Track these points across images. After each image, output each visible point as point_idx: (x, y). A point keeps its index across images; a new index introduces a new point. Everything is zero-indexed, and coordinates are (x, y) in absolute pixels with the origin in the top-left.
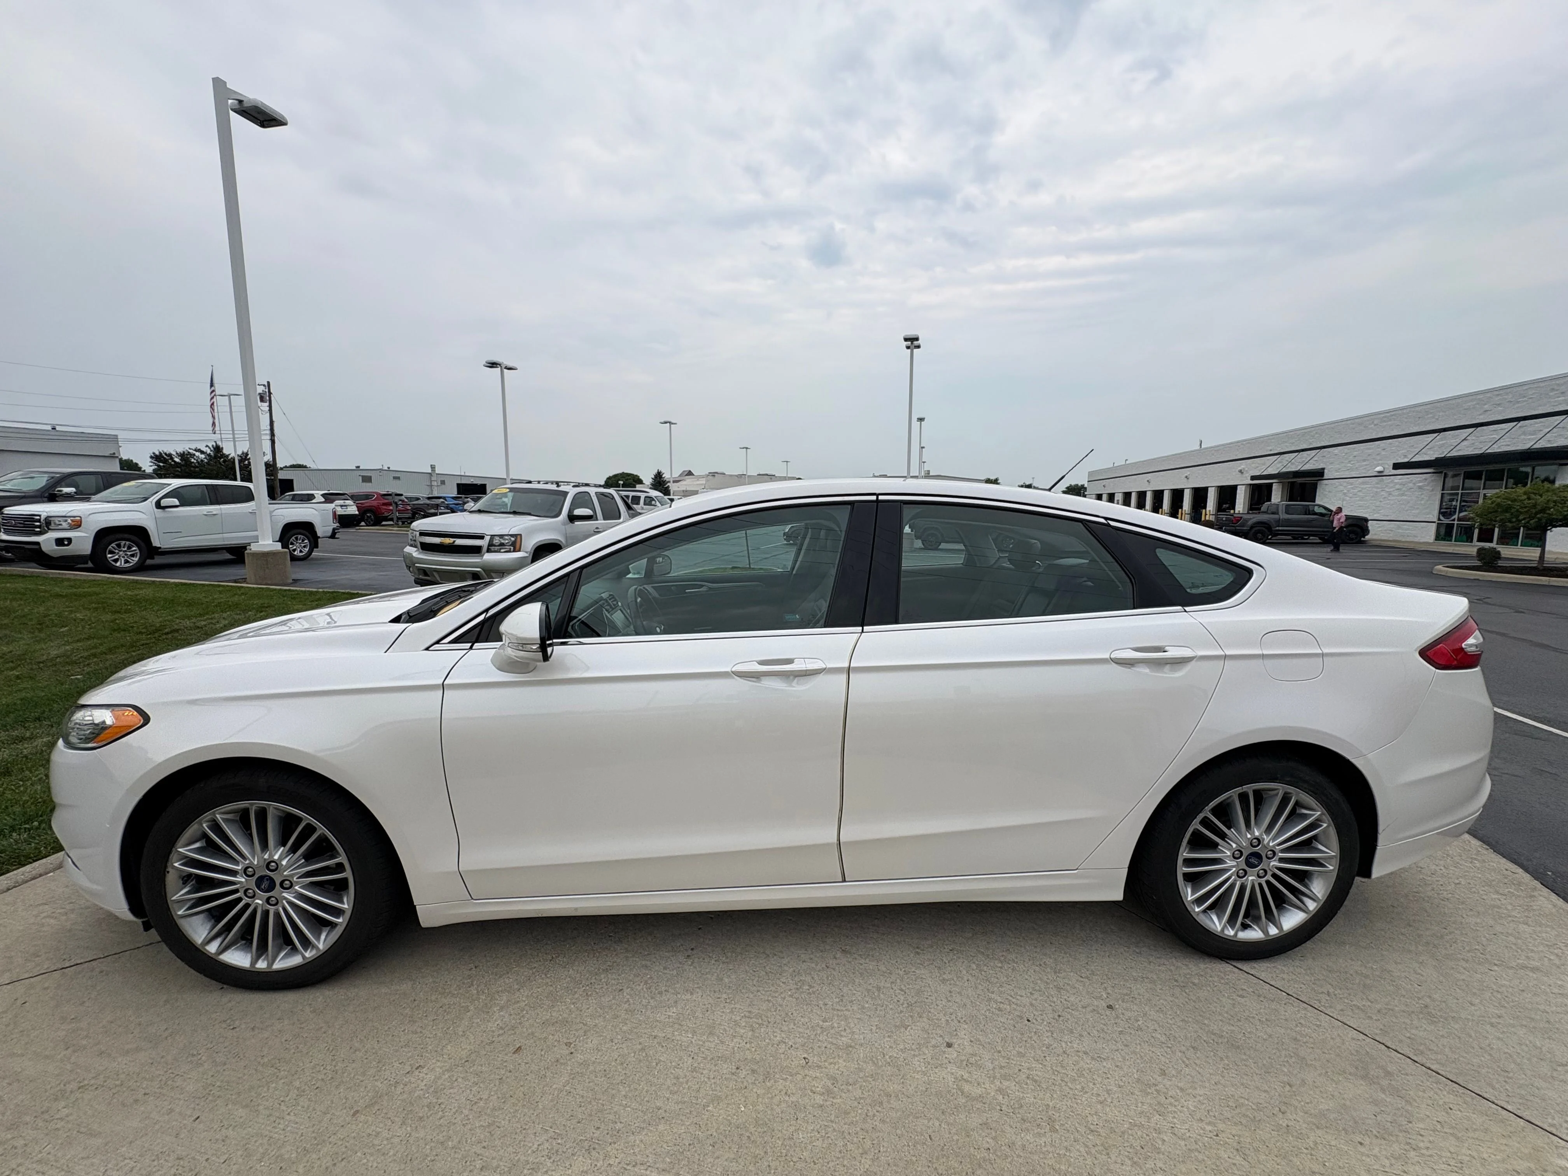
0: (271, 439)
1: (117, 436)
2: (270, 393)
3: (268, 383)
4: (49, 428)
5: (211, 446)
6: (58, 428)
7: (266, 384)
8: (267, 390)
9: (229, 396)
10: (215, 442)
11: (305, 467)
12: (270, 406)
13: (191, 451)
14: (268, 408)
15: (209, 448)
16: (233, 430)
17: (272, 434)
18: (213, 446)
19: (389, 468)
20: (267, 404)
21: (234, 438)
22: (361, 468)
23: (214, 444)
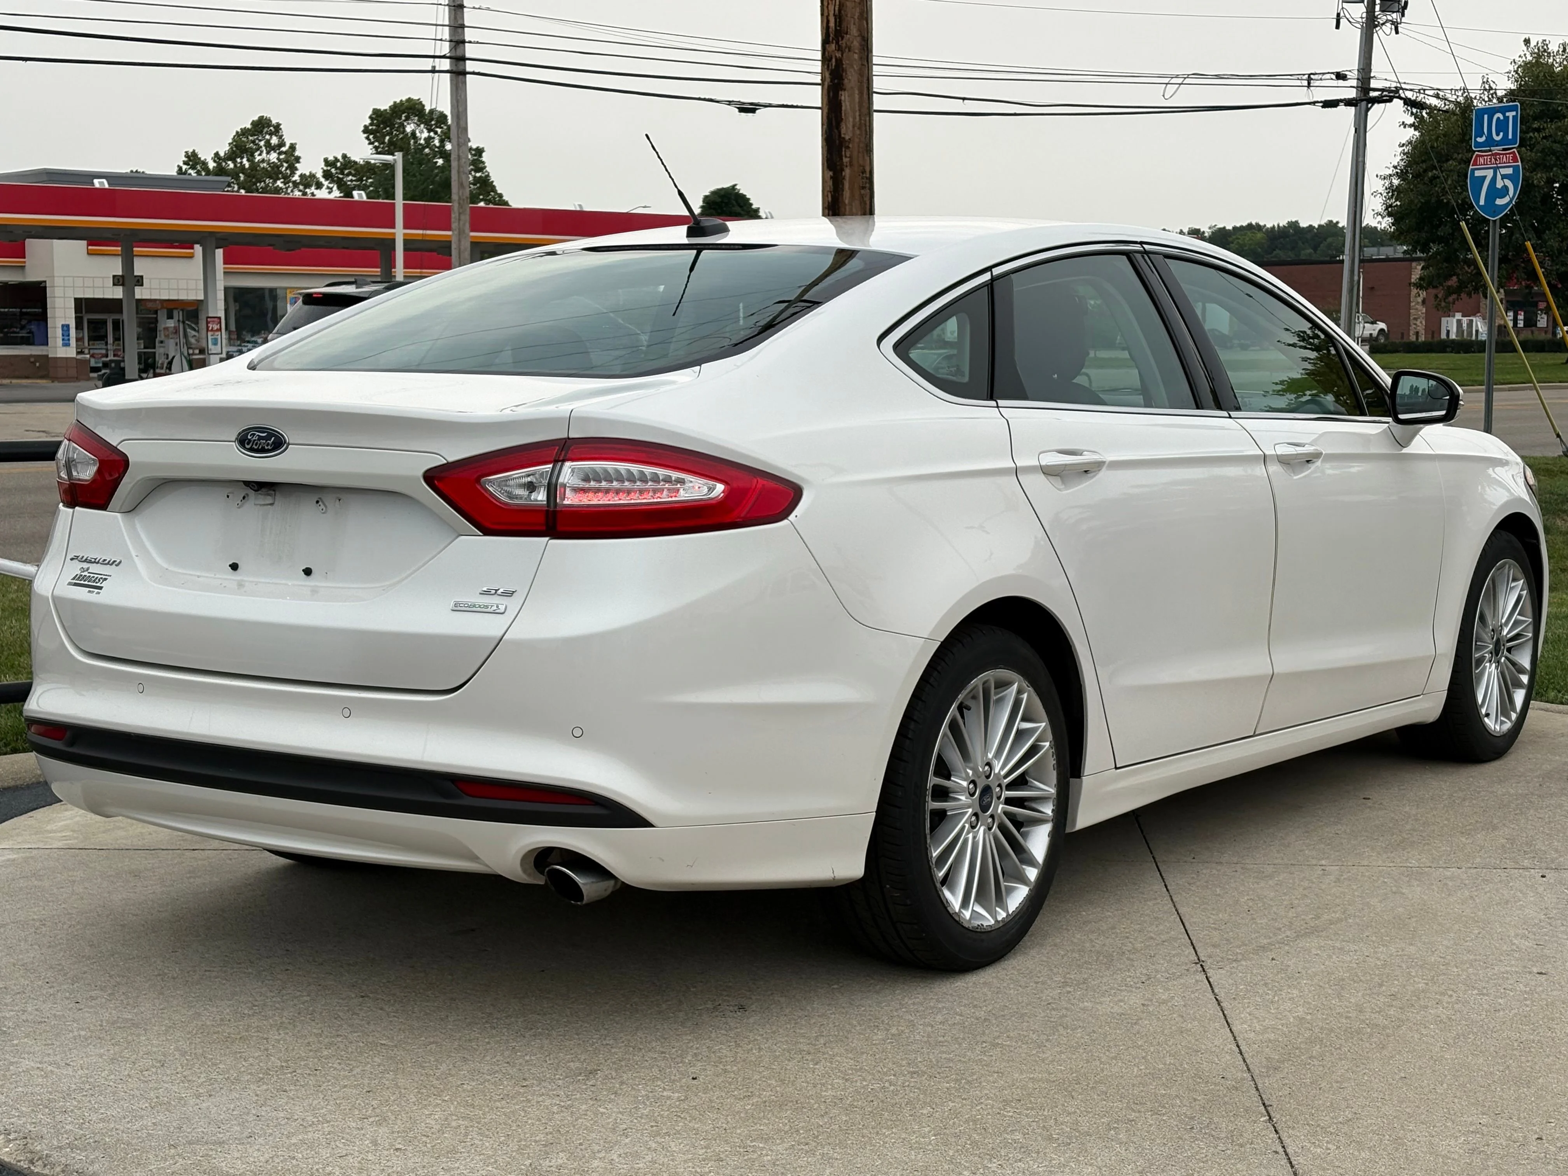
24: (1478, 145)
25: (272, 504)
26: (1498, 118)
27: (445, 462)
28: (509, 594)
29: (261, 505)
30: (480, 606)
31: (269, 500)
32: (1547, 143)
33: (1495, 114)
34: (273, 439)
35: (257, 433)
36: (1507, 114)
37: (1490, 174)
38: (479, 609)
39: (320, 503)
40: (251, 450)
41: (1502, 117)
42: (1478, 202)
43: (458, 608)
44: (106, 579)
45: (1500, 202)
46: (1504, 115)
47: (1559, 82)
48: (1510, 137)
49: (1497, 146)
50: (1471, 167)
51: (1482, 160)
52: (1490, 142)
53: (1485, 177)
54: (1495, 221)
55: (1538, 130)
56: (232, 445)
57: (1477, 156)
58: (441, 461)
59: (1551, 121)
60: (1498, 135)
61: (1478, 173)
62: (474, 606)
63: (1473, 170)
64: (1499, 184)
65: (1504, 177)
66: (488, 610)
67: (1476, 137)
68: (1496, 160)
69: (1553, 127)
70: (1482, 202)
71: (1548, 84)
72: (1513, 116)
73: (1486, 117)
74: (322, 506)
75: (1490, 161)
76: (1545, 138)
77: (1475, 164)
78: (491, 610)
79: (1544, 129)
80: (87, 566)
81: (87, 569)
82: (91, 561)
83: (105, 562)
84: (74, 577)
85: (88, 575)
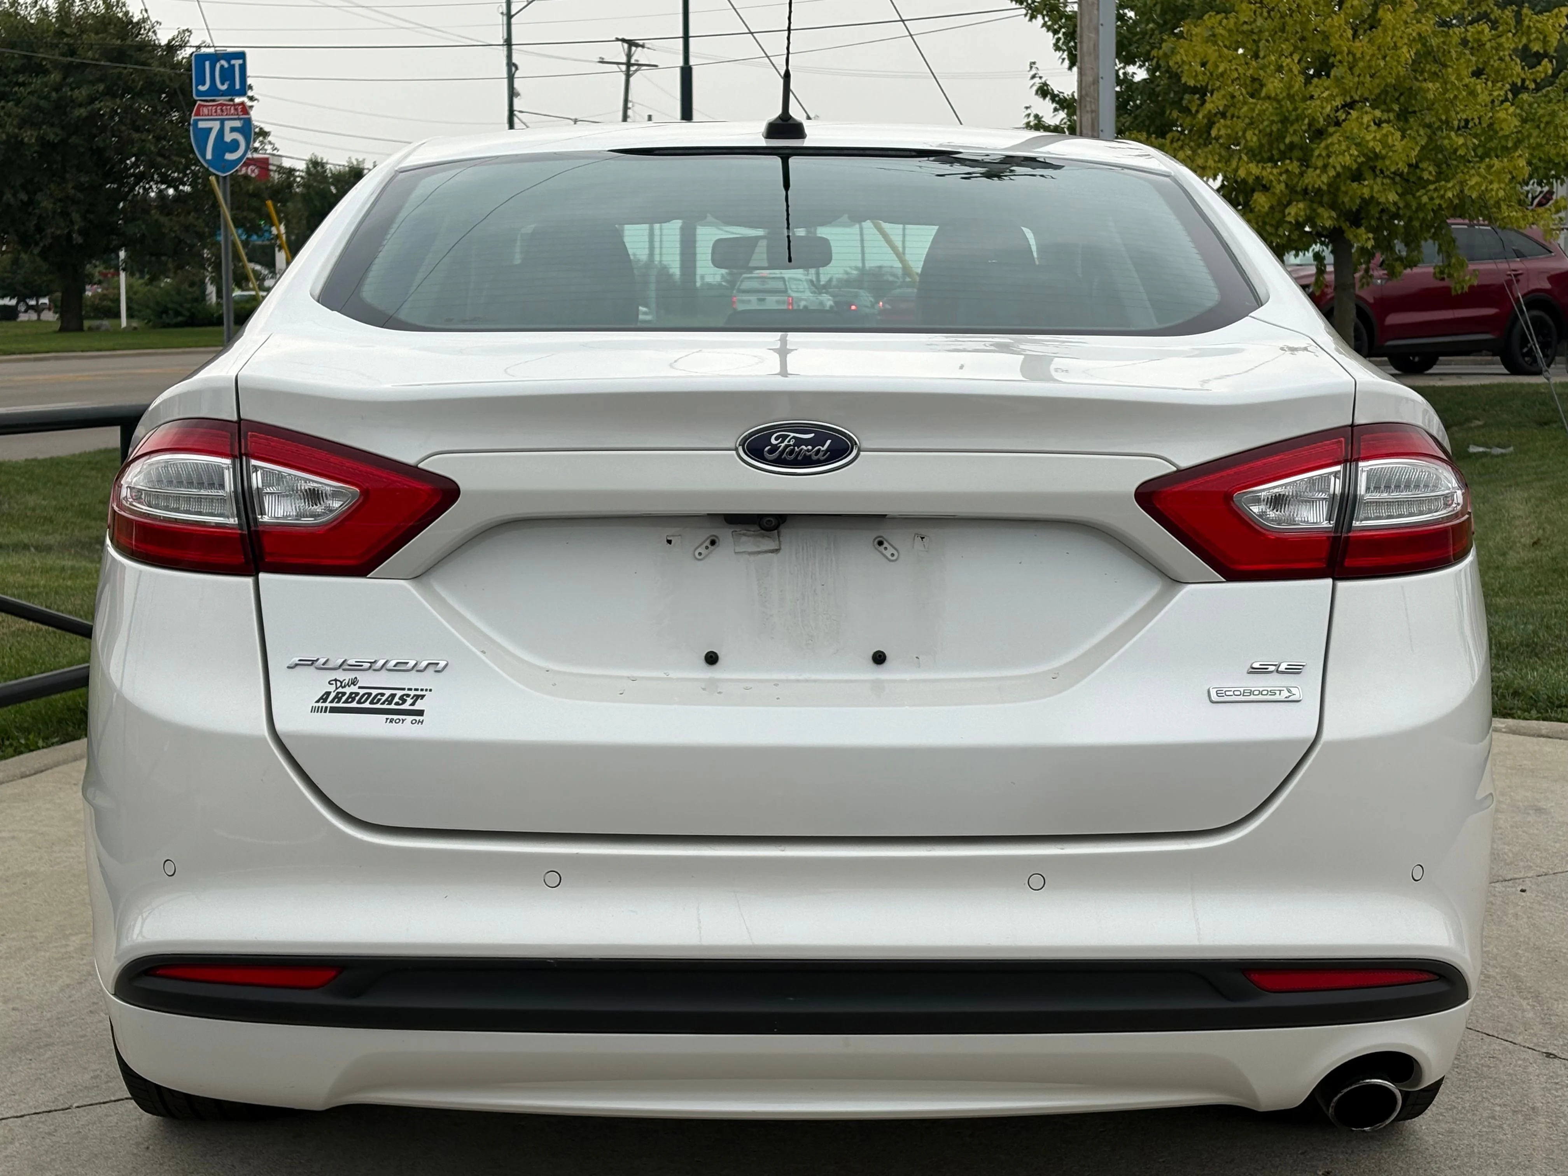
24: (200, 93)
25: (776, 551)
26: (222, 66)
27: (1174, 469)
28: (1294, 670)
29: (751, 553)
30: (1261, 693)
31: (771, 545)
32: (34, 99)
33: (219, 60)
34: (829, 442)
35: (792, 435)
36: (233, 62)
37: (216, 125)
38: (1260, 697)
39: (886, 544)
40: (779, 462)
41: (226, 65)
42: (204, 156)
43: (1219, 699)
44: (423, 697)
45: (229, 156)
46: (229, 62)
47: (39, 35)
48: (238, 87)
49: (222, 95)
50: (193, 118)
51: (205, 110)
52: (214, 91)
53: (210, 129)
54: (225, 178)
55: (23, 84)
56: (733, 455)
57: (200, 106)
58: (1169, 468)
59: (37, 76)
60: (223, 84)
61: (201, 125)
62: (1251, 693)
63: (196, 121)
64: (229, 137)
65: (233, 130)
66: (1277, 697)
67: (197, 86)
68: (222, 110)
69: (39, 82)
70: (209, 156)
71: (29, 37)
72: (240, 65)
73: (207, 64)
74: (891, 550)
75: (216, 112)
76: (31, 93)
77: (198, 114)
78: (1282, 698)
79: (31, 84)
80: (347, 677)
81: (354, 682)
82: (357, 667)
83: (400, 667)
84: (321, 698)
85: (362, 692)
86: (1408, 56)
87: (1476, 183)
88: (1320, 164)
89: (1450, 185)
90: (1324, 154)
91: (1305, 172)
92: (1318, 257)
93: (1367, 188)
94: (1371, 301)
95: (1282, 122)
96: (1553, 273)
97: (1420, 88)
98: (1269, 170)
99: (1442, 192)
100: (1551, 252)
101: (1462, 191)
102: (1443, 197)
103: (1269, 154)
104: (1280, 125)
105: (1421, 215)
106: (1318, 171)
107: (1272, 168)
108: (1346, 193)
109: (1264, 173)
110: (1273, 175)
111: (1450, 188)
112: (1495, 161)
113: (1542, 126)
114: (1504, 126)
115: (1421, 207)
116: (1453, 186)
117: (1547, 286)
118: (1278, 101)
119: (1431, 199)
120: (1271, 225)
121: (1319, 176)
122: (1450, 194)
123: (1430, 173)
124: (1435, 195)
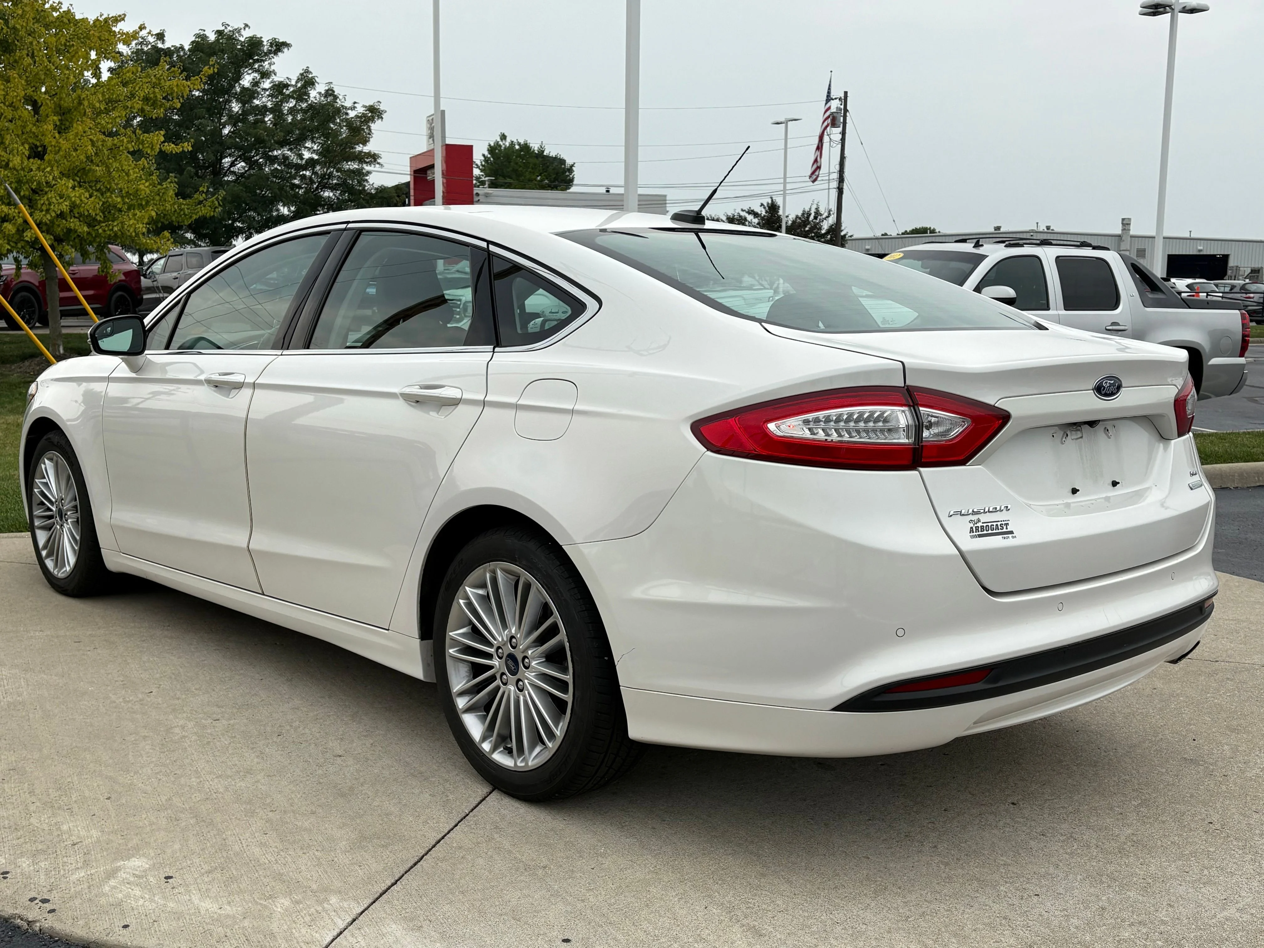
0: (838, 188)
1: (665, 196)
2: (846, 111)
3: (846, 93)
4: (603, 190)
5: (766, 205)
6: (612, 191)
7: (842, 96)
8: (842, 107)
9: (786, 122)
10: (771, 198)
11: (933, 231)
12: (843, 133)
13: (743, 214)
14: (840, 136)
15: (765, 208)
16: (785, 178)
17: (841, 180)
18: (768, 204)
19: (1048, 228)
20: (840, 129)
21: (785, 189)
22: (1002, 230)
23: (770, 202)
25: (1082, 437)
29: (1076, 439)
31: (1080, 434)
35: (1108, 381)
39: (1108, 431)
40: (1105, 395)
43: (1191, 487)
44: (1009, 524)
74: (1109, 433)
80: (975, 518)
81: (979, 521)
82: (978, 513)
83: (995, 510)
84: (970, 531)
85: (985, 525)
86: (92, 151)
87: (133, 224)
88: (44, 208)
89: (115, 224)
90: (47, 203)
91: (34, 212)
92: (16, 260)
93: (73, 223)
94: (37, 284)
95: (17, 182)
96: (126, 271)
97: (90, 170)
98: (13, 210)
99: (111, 227)
100: (124, 261)
101: (123, 227)
102: (112, 230)
103: (8, 201)
104: (16, 185)
105: (98, 240)
106: (44, 213)
107: (14, 208)
108: (59, 226)
109: (10, 212)
110: (15, 213)
111: (115, 226)
112: (137, 212)
113: (161, 194)
114: (143, 192)
115: (98, 235)
116: (118, 224)
117: (123, 278)
118: (17, 171)
119: (104, 231)
120: (13, 242)
121: (45, 215)
122: (116, 229)
123: (101, 216)
124: (106, 229)
